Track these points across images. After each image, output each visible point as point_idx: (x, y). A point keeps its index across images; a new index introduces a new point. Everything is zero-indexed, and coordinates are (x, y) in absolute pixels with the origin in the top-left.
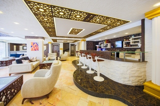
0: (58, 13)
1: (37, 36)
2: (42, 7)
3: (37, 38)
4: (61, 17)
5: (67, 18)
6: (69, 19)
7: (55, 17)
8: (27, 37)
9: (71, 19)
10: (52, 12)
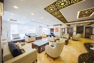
0: (60, 5)
1: (57, 24)
2: (51, 7)
3: (58, 25)
4: (64, 7)
5: (69, 5)
6: (71, 4)
7: (60, 9)
8: (54, 25)
9: (73, 3)
10: (56, 7)
